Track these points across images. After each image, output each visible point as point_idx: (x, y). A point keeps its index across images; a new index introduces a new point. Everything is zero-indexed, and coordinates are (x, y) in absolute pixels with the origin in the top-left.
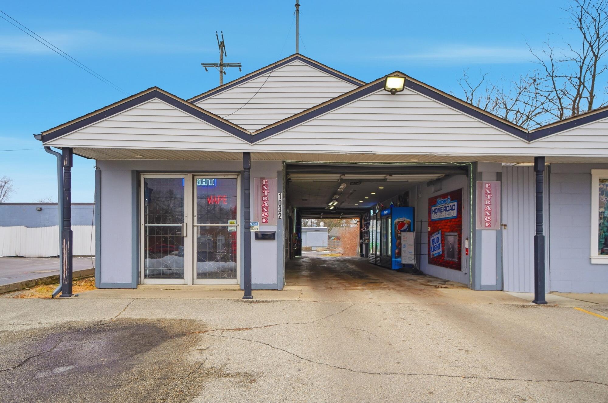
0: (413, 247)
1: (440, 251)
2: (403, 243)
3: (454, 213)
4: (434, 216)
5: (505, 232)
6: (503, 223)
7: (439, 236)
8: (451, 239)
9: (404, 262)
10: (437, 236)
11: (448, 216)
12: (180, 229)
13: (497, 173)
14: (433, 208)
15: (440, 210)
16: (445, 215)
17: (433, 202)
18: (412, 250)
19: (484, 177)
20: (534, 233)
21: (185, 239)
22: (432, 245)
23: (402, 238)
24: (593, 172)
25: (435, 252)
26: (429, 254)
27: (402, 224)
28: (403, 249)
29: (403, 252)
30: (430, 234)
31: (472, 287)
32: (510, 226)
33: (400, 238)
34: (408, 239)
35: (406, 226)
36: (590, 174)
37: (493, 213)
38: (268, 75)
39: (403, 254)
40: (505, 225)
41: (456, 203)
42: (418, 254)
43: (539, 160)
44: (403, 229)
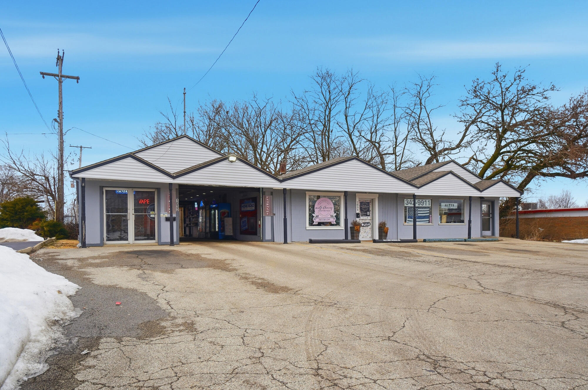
0: (232, 226)
1: (247, 227)
2: (226, 224)
3: (253, 208)
4: (243, 209)
5: (274, 217)
6: (274, 213)
7: (246, 219)
8: (252, 220)
9: (226, 234)
10: (244, 219)
11: (250, 209)
12: (126, 216)
13: (271, 192)
14: (243, 205)
15: (246, 206)
16: (249, 209)
17: (242, 202)
18: (231, 227)
19: (266, 193)
20: (283, 217)
21: (128, 221)
22: (242, 224)
23: (225, 221)
24: (307, 192)
25: (244, 228)
26: (241, 229)
27: (224, 213)
28: (226, 227)
29: (226, 229)
30: (241, 219)
31: (262, 241)
32: (276, 215)
33: (223, 221)
34: (229, 221)
35: (227, 214)
36: (306, 194)
37: (270, 209)
38: (171, 143)
39: (226, 230)
40: (275, 214)
41: (254, 203)
42: (234, 229)
43: (285, 190)
44: (225, 216)
